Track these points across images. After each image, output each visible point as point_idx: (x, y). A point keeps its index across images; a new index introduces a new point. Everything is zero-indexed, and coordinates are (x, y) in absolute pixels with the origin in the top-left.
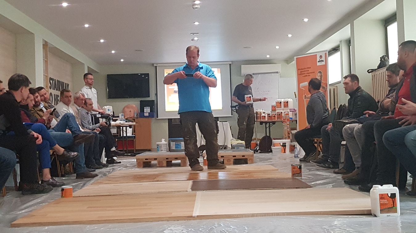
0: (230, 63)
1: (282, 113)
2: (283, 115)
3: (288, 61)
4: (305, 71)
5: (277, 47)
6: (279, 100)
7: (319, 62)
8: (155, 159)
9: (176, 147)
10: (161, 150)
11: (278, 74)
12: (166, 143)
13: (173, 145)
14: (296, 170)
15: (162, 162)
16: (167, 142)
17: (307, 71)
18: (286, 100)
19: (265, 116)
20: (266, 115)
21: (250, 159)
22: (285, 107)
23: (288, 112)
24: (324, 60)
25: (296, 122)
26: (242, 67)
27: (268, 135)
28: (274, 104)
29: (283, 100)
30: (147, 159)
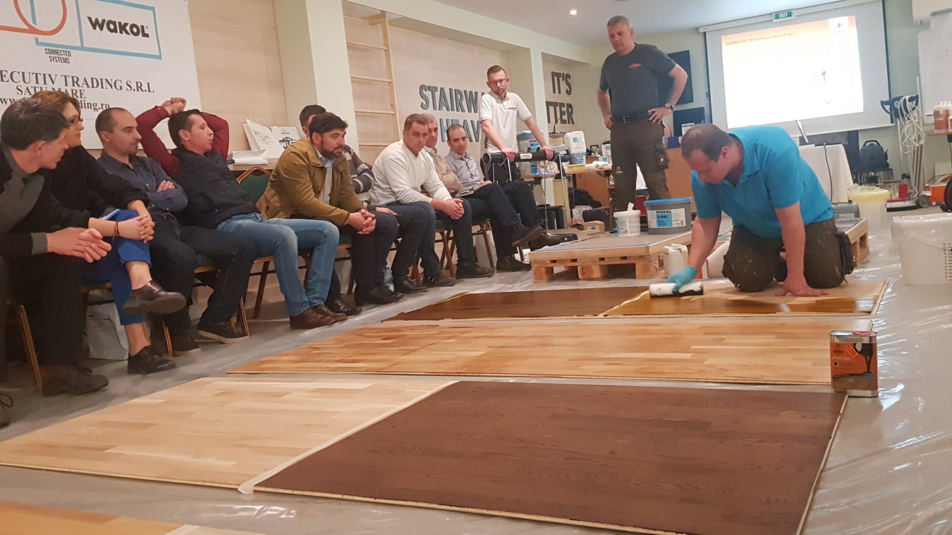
8: (574, 260)
9: (660, 223)
13: (652, 217)
14: (846, 359)
15: (589, 267)
26: (913, 3)
30: (555, 261)
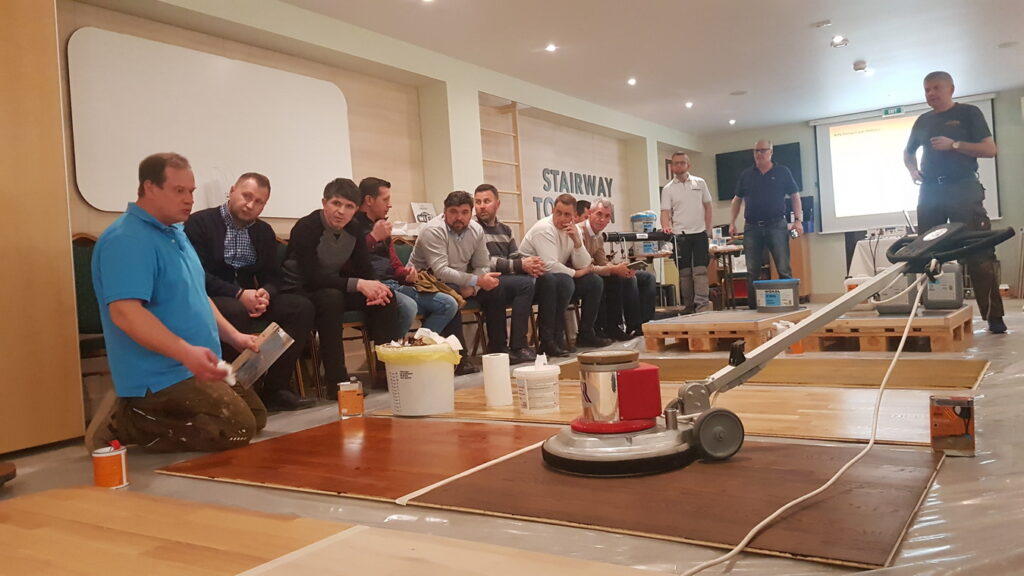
0: (993, 96)
8: (685, 333)
9: (768, 302)
13: (760, 295)
14: (946, 420)
15: (699, 340)
21: (939, 338)
26: (1022, 102)
30: (666, 333)
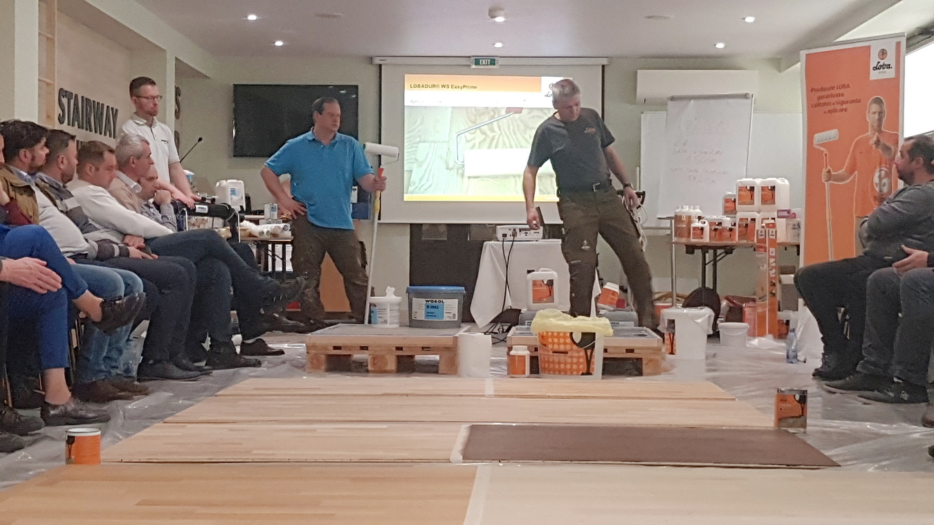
0: (605, 62)
1: (754, 220)
2: (758, 226)
3: (781, 60)
4: (832, 96)
5: (750, 19)
6: (748, 181)
7: (875, 68)
8: (364, 348)
9: (428, 314)
10: (382, 320)
11: (748, 101)
12: (398, 299)
13: (420, 304)
14: (789, 405)
15: (383, 357)
16: (400, 298)
17: (839, 95)
18: (770, 181)
19: (702, 229)
20: (706, 226)
21: (651, 360)
22: (764, 201)
23: (774, 219)
24: (893, 65)
25: (796, 249)
26: (639, 76)
27: (709, 284)
28: (733, 192)
29: (758, 182)
30: (339, 348)
